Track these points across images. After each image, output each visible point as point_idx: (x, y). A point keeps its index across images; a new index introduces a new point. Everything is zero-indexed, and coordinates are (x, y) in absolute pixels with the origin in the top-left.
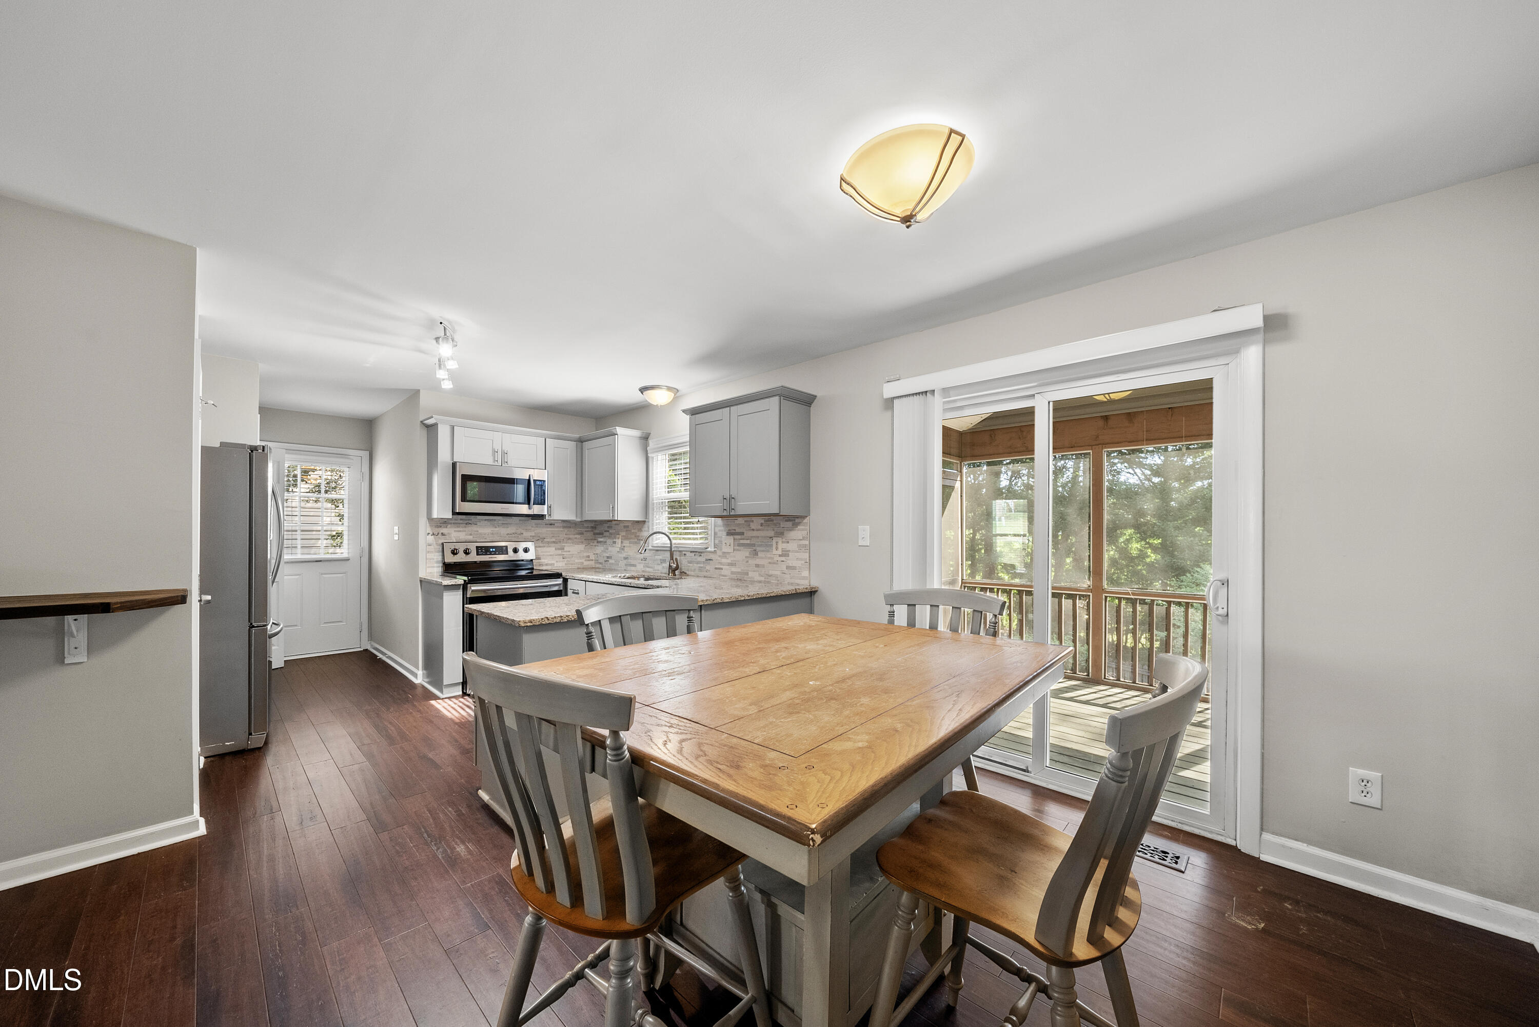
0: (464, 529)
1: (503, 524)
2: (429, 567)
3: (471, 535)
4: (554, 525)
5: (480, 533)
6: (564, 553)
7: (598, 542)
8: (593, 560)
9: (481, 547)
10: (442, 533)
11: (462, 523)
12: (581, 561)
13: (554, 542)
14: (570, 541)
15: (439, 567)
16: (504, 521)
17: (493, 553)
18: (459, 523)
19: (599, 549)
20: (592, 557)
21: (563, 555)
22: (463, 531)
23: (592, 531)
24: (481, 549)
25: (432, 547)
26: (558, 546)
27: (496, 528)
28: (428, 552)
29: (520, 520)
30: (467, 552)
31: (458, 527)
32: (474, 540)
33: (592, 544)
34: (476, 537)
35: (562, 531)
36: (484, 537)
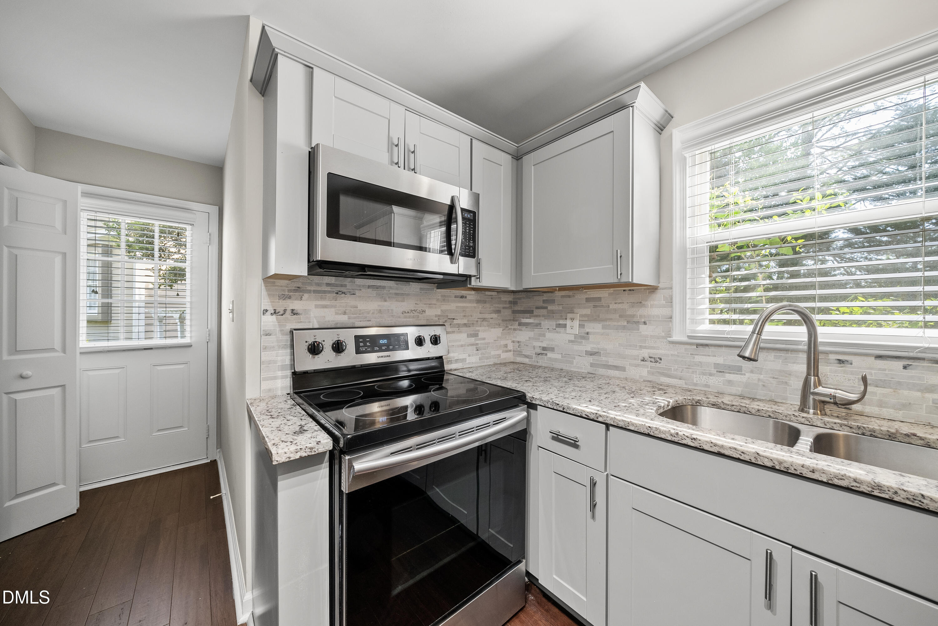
0: (334, 303)
1: (396, 294)
2: (266, 379)
3: (345, 313)
4: (466, 297)
5: (360, 310)
6: (477, 342)
7: (520, 324)
8: (510, 351)
9: (364, 337)
10: (293, 310)
11: (329, 292)
12: (497, 352)
13: (465, 325)
14: (485, 323)
15: (286, 377)
16: (397, 289)
17: (384, 348)
18: (325, 292)
19: (524, 335)
20: (510, 347)
21: (477, 344)
22: (332, 307)
23: (511, 307)
24: (365, 342)
25: (272, 338)
26: (471, 330)
27: (385, 301)
28: (265, 348)
29: (421, 288)
30: (338, 347)
31: (322, 298)
32: (350, 323)
33: (510, 327)
34: (355, 318)
35: (475, 307)
36: (366, 317)
